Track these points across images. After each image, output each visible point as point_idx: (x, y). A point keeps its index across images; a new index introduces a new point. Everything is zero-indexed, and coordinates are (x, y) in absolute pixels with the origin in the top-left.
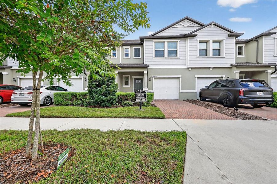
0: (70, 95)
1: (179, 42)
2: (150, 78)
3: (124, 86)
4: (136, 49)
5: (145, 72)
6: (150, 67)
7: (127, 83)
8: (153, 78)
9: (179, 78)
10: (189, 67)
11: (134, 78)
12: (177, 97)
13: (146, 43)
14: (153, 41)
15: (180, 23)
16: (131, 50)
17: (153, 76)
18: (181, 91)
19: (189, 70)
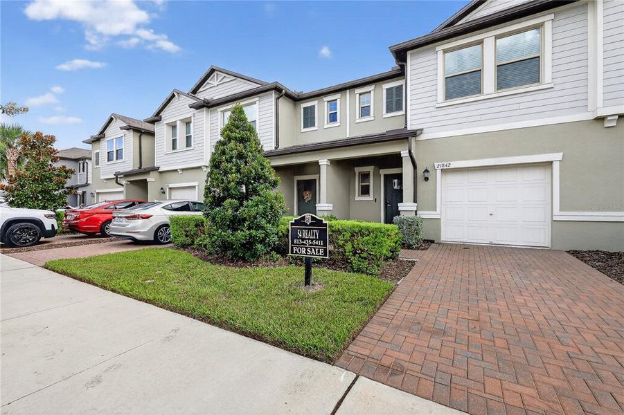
0: (192, 224)
2: (427, 171)
3: (357, 198)
4: (391, 89)
5: (405, 154)
6: (422, 137)
7: (365, 191)
8: (439, 172)
9: (551, 163)
10: (600, 114)
11: (385, 175)
12: (541, 238)
13: (412, 63)
14: (438, 48)
16: (377, 97)
17: (436, 165)
18: (562, 213)
19: (607, 125)
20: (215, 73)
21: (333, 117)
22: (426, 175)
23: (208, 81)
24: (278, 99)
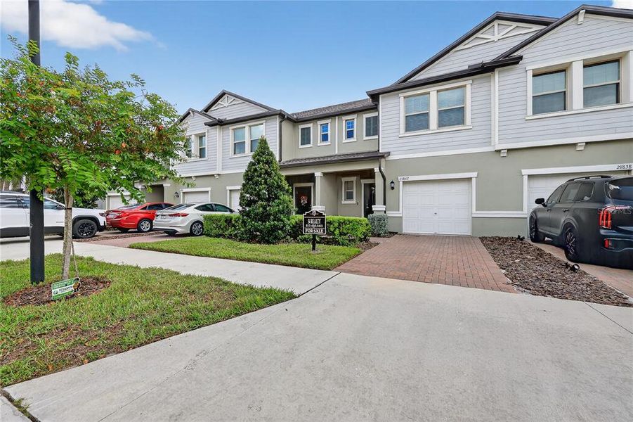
0: (223, 219)
1: (469, 87)
2: (392, 182)
3: (344, 202)
4: (370, 118)
5: (377, 170)
6: (391, 158)
7: (349, 196)
8: (401, 183)
9: (471, 178)
10: (498, 148)
11: (365, 184)
12: (465, 230)
13: (383, 102)
14: (400, 95)
15: (478, 35)
16: (360, 122)
17: (399, 178)
18: (478, 212)
19: (502, 155)
20: (226, 96)
21: (325, 138)
22: (392, 185)
23: (219, 102)
24: (281, 122)
